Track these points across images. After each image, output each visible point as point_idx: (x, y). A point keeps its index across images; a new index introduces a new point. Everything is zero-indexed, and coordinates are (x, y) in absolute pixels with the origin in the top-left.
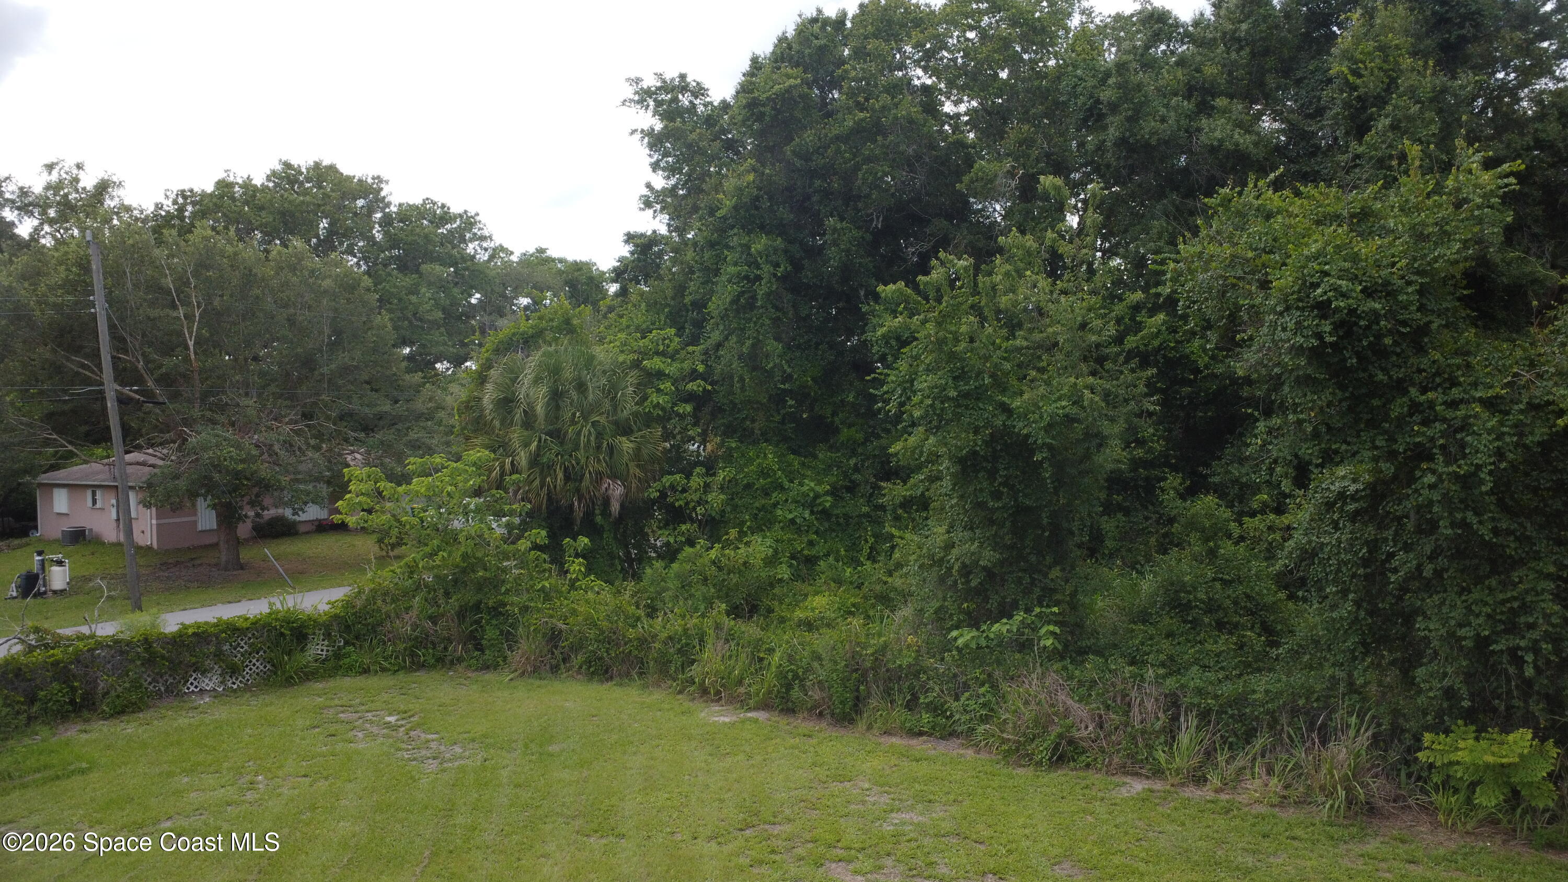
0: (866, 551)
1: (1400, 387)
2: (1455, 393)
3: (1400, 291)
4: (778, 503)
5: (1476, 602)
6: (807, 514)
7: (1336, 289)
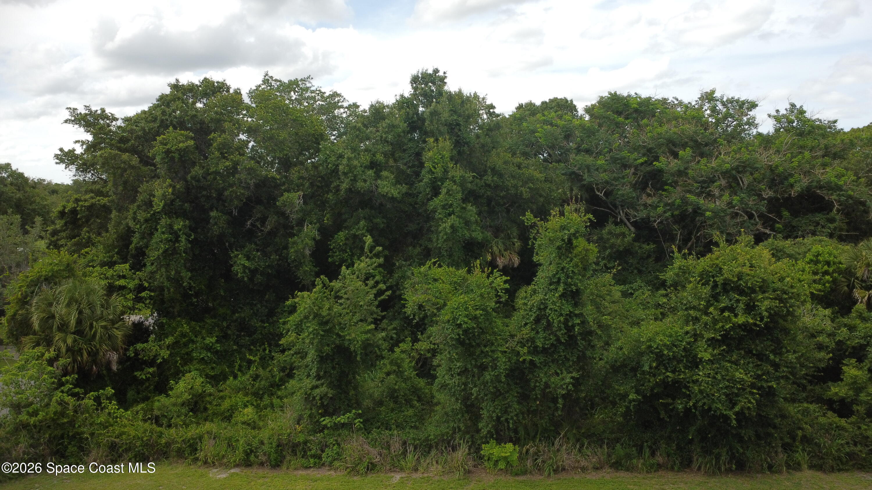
0: (237, 367)
1: (478, 345)
2: (493, 348)
3: (479, 318)
4: (193, 350)
5: (496, 405)
6: (209, 355)
7: (464, 321)
